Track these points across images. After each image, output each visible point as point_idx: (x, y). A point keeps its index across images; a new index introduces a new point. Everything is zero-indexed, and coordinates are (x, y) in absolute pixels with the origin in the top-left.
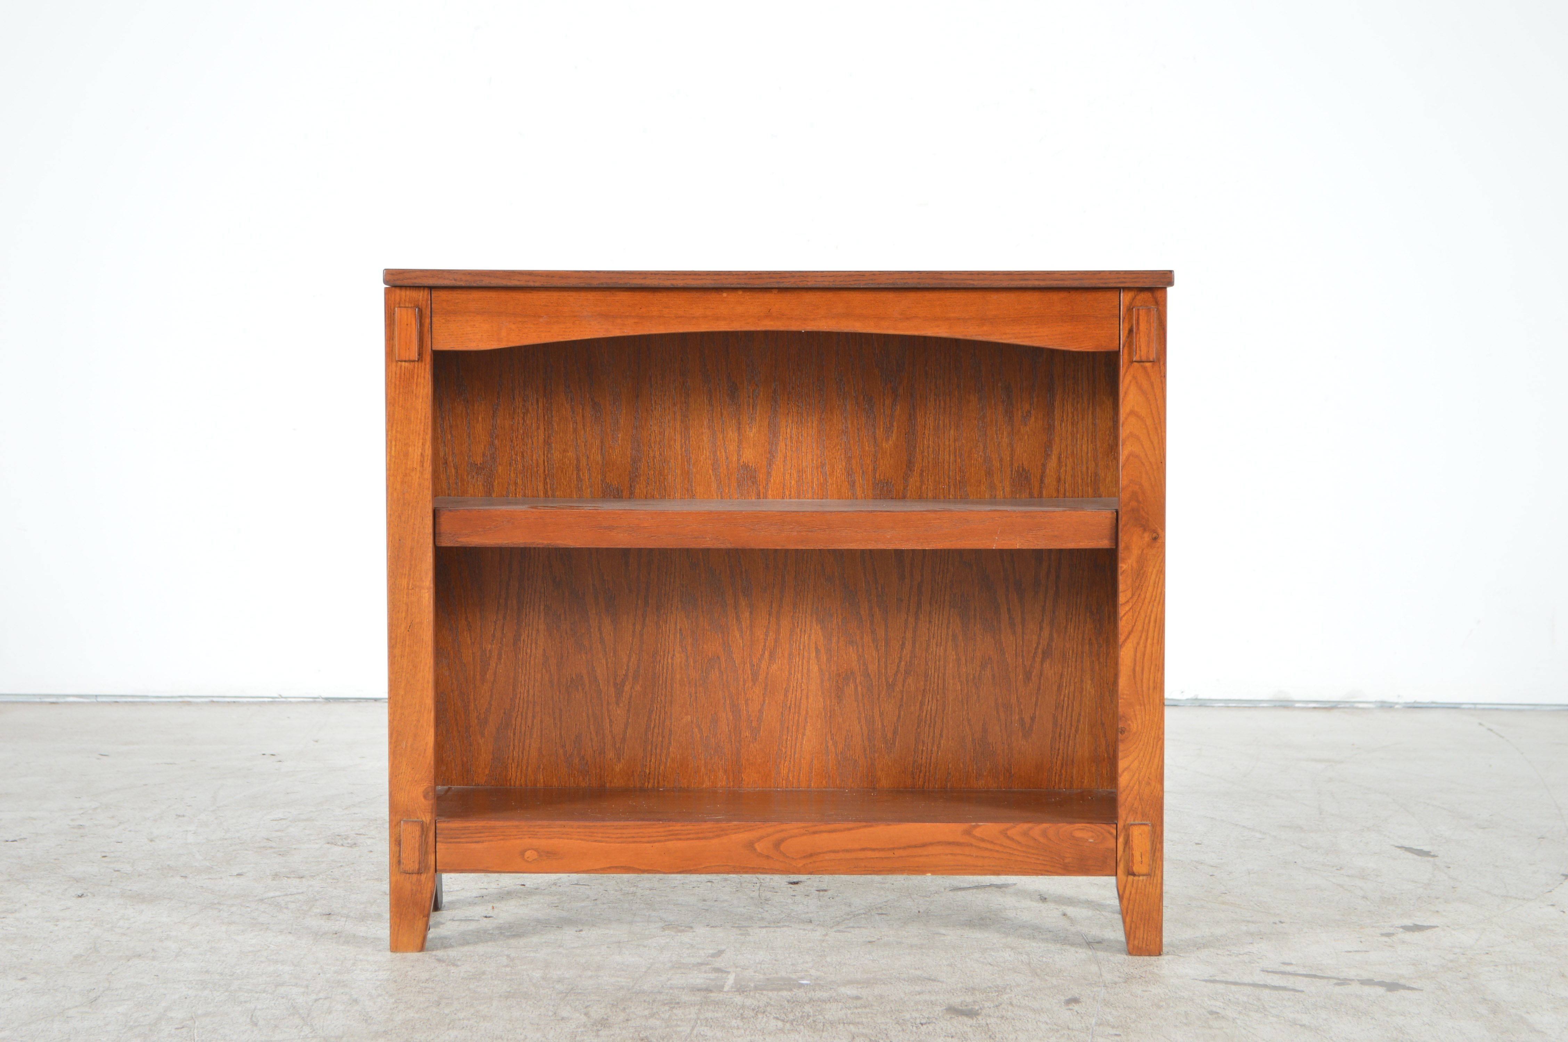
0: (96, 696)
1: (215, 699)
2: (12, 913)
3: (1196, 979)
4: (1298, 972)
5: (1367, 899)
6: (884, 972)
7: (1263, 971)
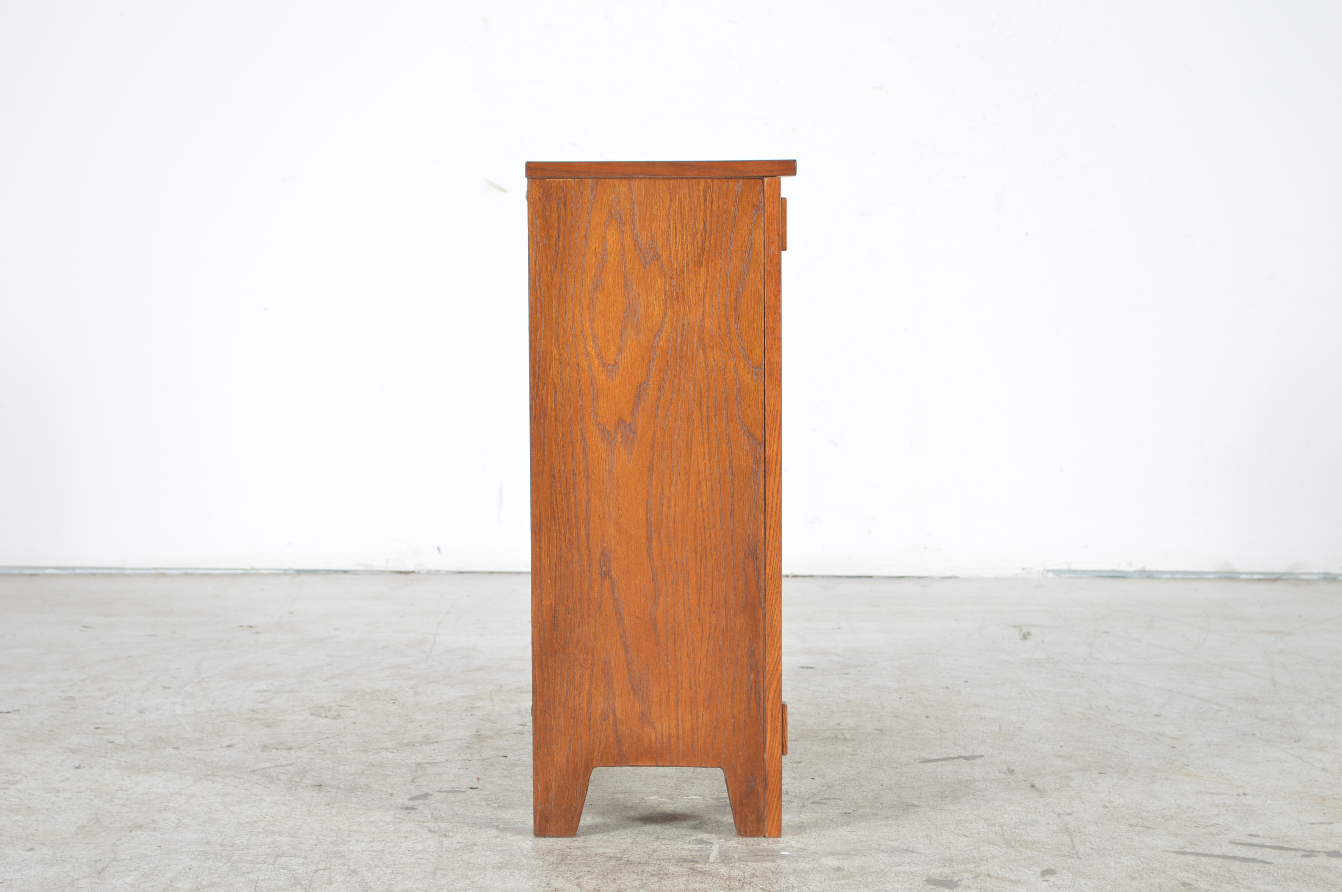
0: (74, 568)
1: (189, 571)
2: (14, 784)
3: (1167, 851)
4: (1266, 844)
5: (1327, 771)
6: (863, 843)
7: (1231, 843)
